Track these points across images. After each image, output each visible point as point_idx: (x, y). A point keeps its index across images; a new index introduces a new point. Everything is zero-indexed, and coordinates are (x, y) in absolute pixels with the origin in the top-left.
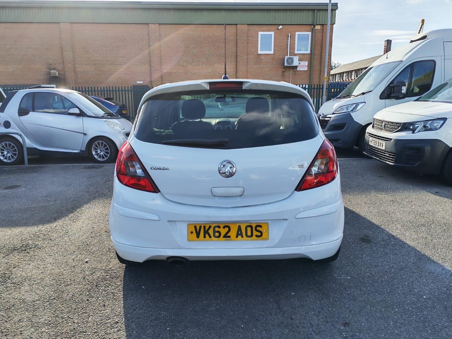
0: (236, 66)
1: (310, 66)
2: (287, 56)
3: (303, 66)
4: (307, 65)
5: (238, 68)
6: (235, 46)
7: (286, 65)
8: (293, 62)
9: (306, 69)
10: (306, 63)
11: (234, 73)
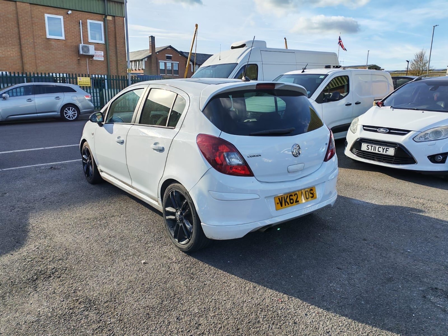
0: (21, 50)
1: (106, 56)
2: (81, 43)
3: (98, 56)
4: (103, 55)
5: (24, 53)
6: (16, 27)
7: (81, 53)
8: (88, 50)
9: (102, 59)
10: (102, 53)
11: (19, 57)
